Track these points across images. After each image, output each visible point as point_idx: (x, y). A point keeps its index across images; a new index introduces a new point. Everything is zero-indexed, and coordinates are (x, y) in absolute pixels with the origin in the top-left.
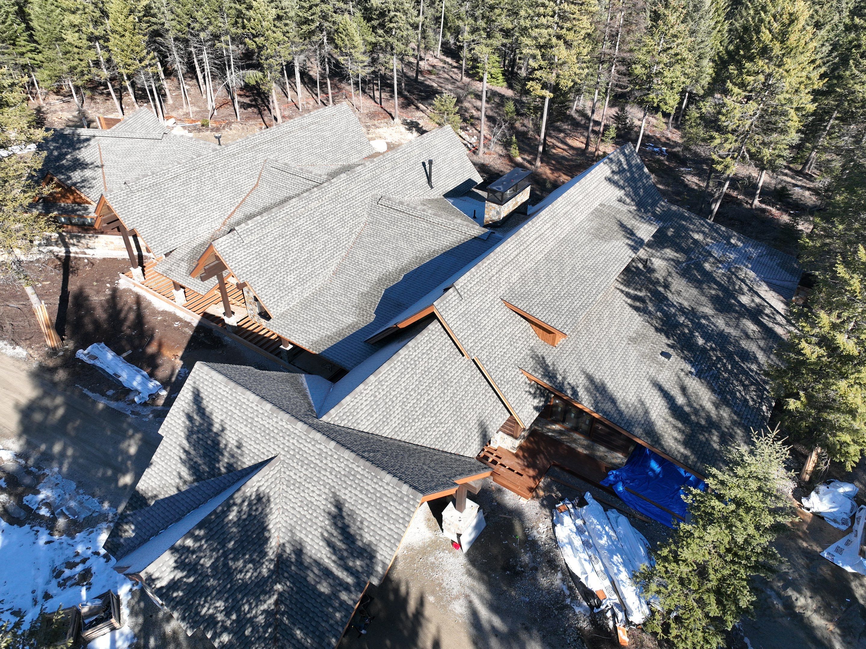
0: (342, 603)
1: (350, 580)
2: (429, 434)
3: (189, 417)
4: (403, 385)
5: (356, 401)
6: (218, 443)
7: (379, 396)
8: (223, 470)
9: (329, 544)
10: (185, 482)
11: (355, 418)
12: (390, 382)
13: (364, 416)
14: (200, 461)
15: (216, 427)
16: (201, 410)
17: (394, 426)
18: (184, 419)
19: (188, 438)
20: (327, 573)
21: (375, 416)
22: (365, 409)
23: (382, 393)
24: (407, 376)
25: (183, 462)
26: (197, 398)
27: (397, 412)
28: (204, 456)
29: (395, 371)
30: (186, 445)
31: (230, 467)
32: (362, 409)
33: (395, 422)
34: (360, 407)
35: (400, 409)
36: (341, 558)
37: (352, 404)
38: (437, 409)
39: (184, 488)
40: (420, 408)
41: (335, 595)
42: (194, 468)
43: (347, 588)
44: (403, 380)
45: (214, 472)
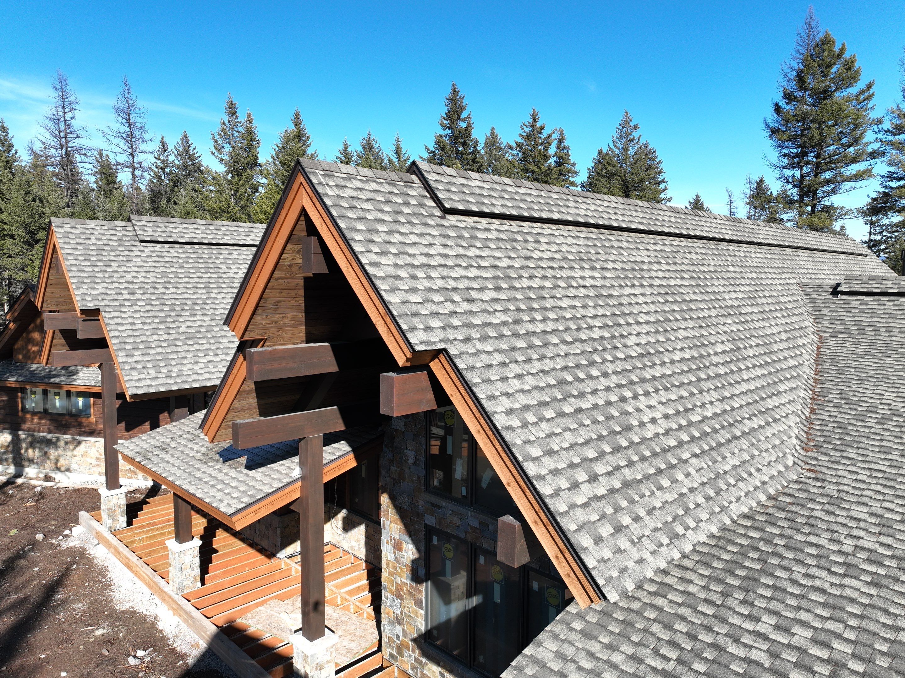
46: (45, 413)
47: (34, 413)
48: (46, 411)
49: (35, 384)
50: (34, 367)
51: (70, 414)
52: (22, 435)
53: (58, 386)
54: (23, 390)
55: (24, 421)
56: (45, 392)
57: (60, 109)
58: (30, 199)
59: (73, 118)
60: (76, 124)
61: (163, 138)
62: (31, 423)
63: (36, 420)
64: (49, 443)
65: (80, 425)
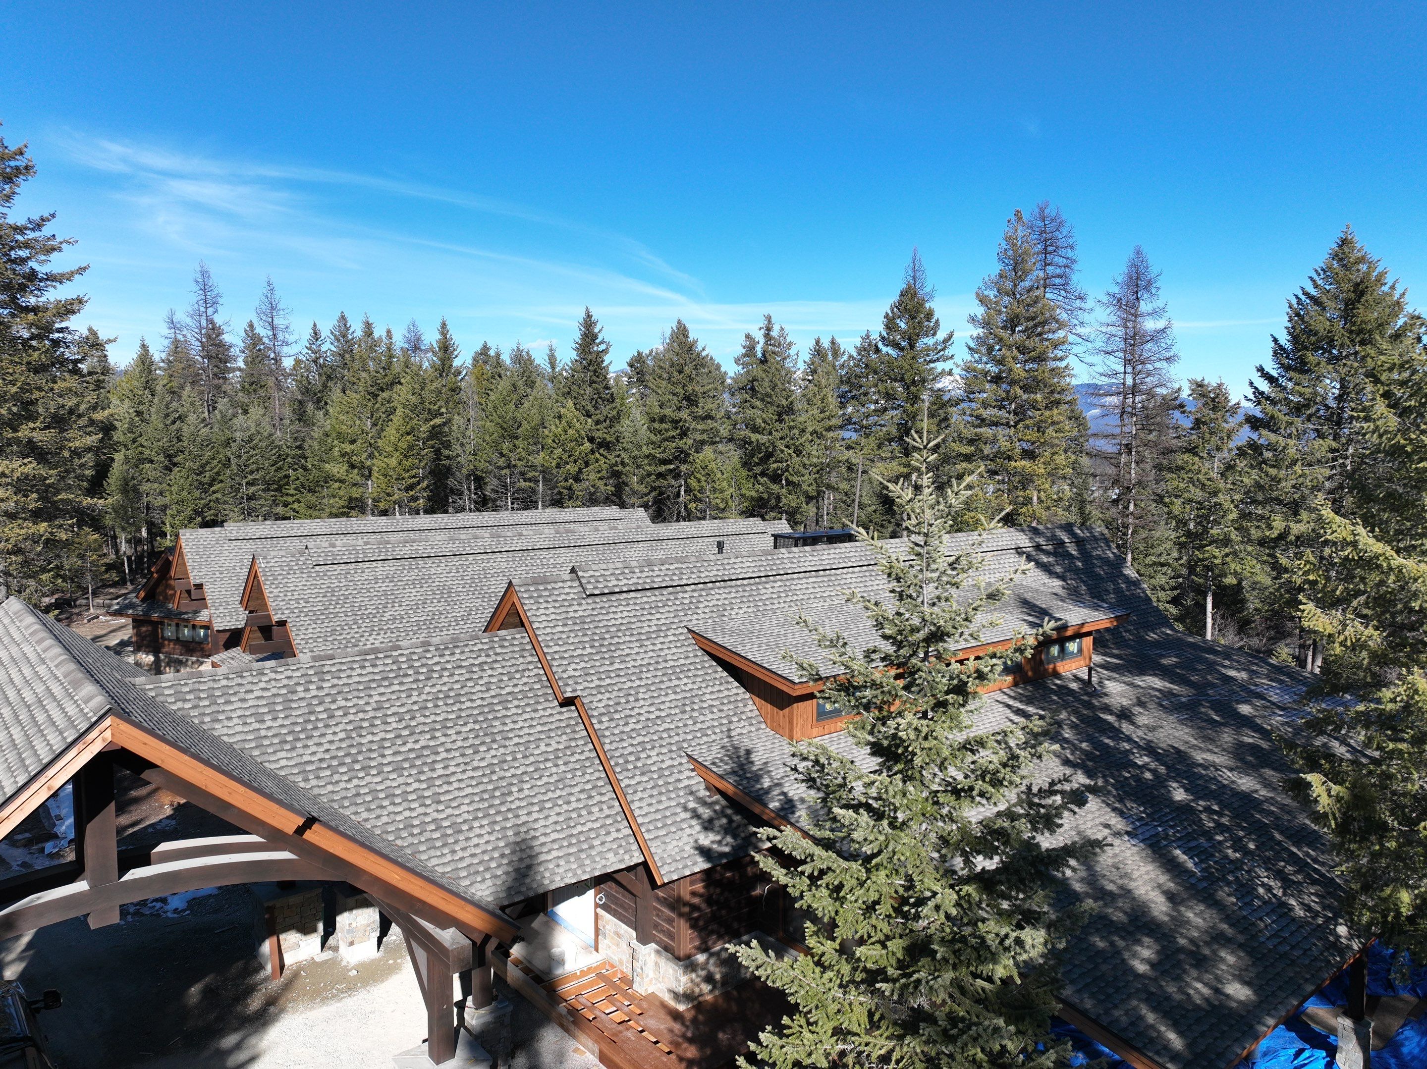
2: (391, 808)
4: (377, 698)
5: (239, 681)
7: (302, 695)
11: (214, 708)
12: (345, 681)
13: (239, 713)
17: (306, 758)
21: (269, 724)
22: (251, 703)
23: (314, 693)
24: (396, 688)
27: (329, 737)
29: (370, 669)
32: (243, 700)
33: (313, 752)
34: (242, 696)
35: (342, 735)
37: (224, 682)
38: (441, 772)
40: (396, 753)
44: (382, 690)
46: (178, 641)
47: (170, 640)
48: (178, 639)
49: (171, 619)
50: (171, 606)
51: (194, 641)
52: (162, 657)
53: (187, 620)
54: (162, 623)
55: (163, 646)
56: (177, 625)
57: (201, 303)
58: (168, 422)
59: (216, 311)
60: (218, 320)
61: (315, 325)
62: (169, 647)
63: (172, 646)
64: (180, 663)
65: (202, 650)
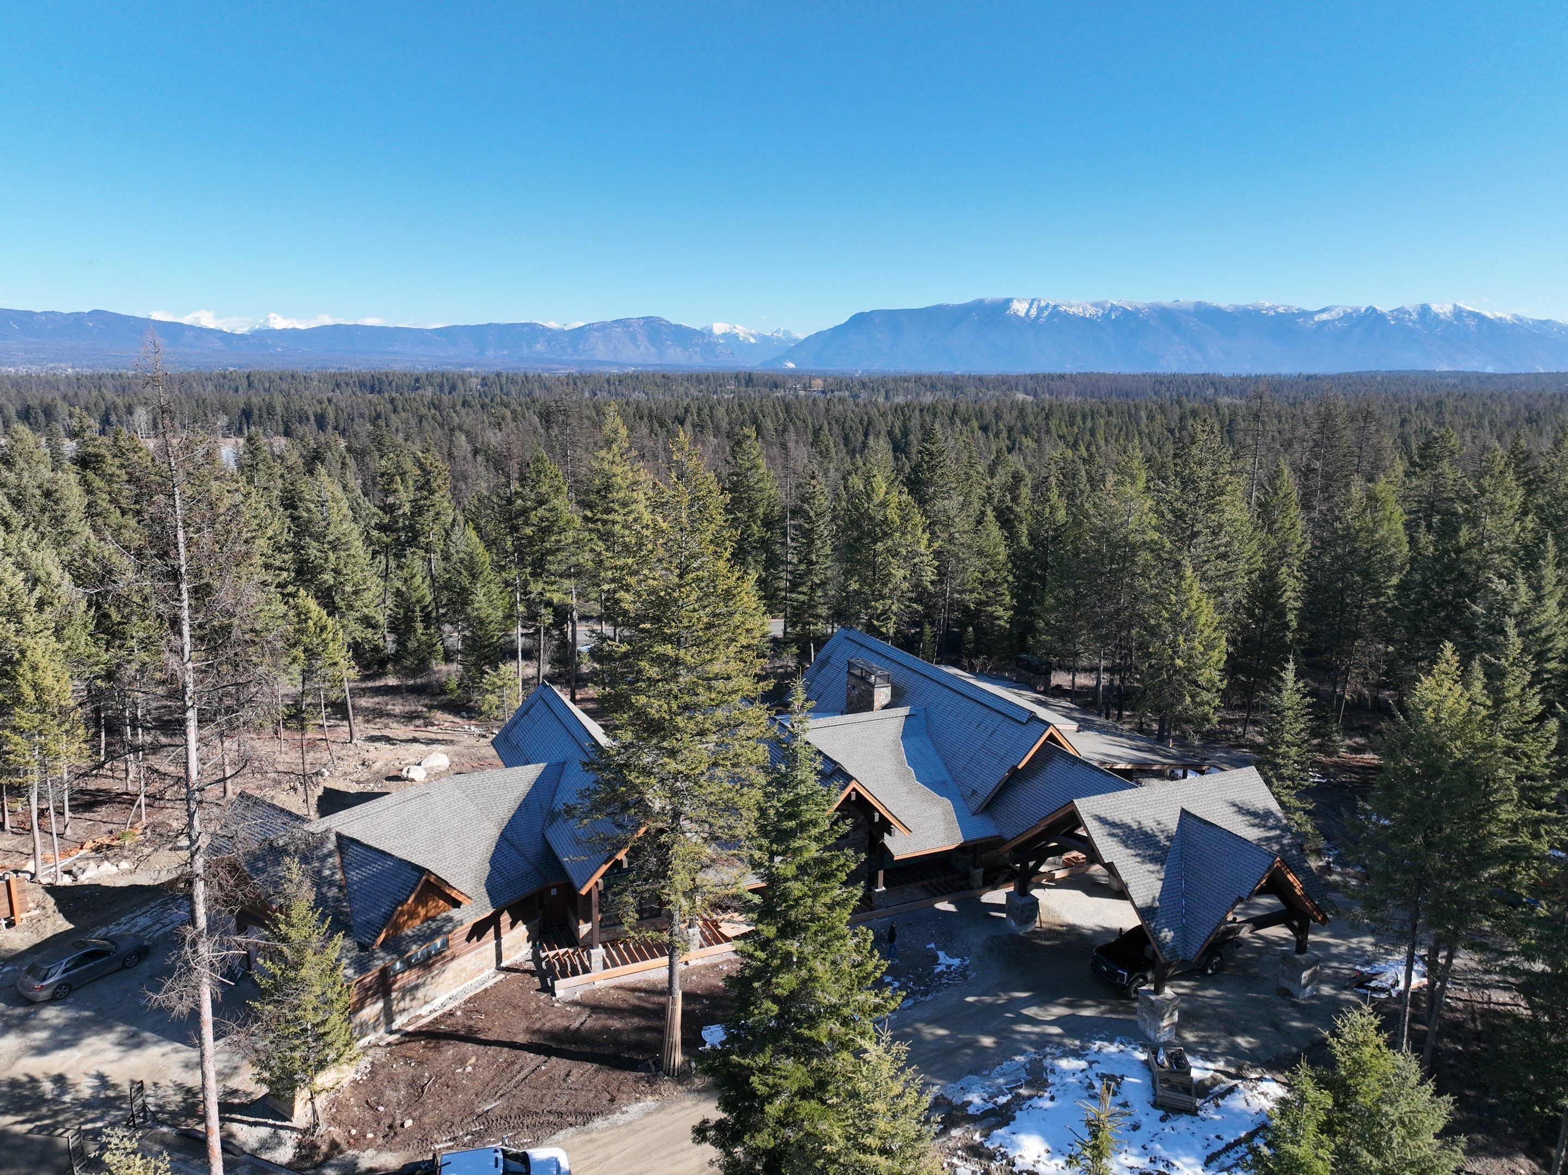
0: (1289, 845)
1: (1278, 832)
3: (1112, 835)
6: (1146, 833)
8: (1168, 843)
9: (1253, 825)
10: (1158, 872)
14: (1148, 852)
15: (1135, 826)
16: (1113, 825)
18: (1110, 839)
19: (1127, 846)
20: (1268, 839)
25: (1143, 862)
26: (1103, 821)
28: (1149, 847)
30: (1132, 852)
31: (1168, 838)
36: (1264, 826)
39: (1162, 875)
41: (1282, 845)
42: (1153, 859)
43: (1280, 837)
45: (1165, 850)
52: (394, 995)
55: (395, 982)
63: (407, 976)
64: (418, 987)
